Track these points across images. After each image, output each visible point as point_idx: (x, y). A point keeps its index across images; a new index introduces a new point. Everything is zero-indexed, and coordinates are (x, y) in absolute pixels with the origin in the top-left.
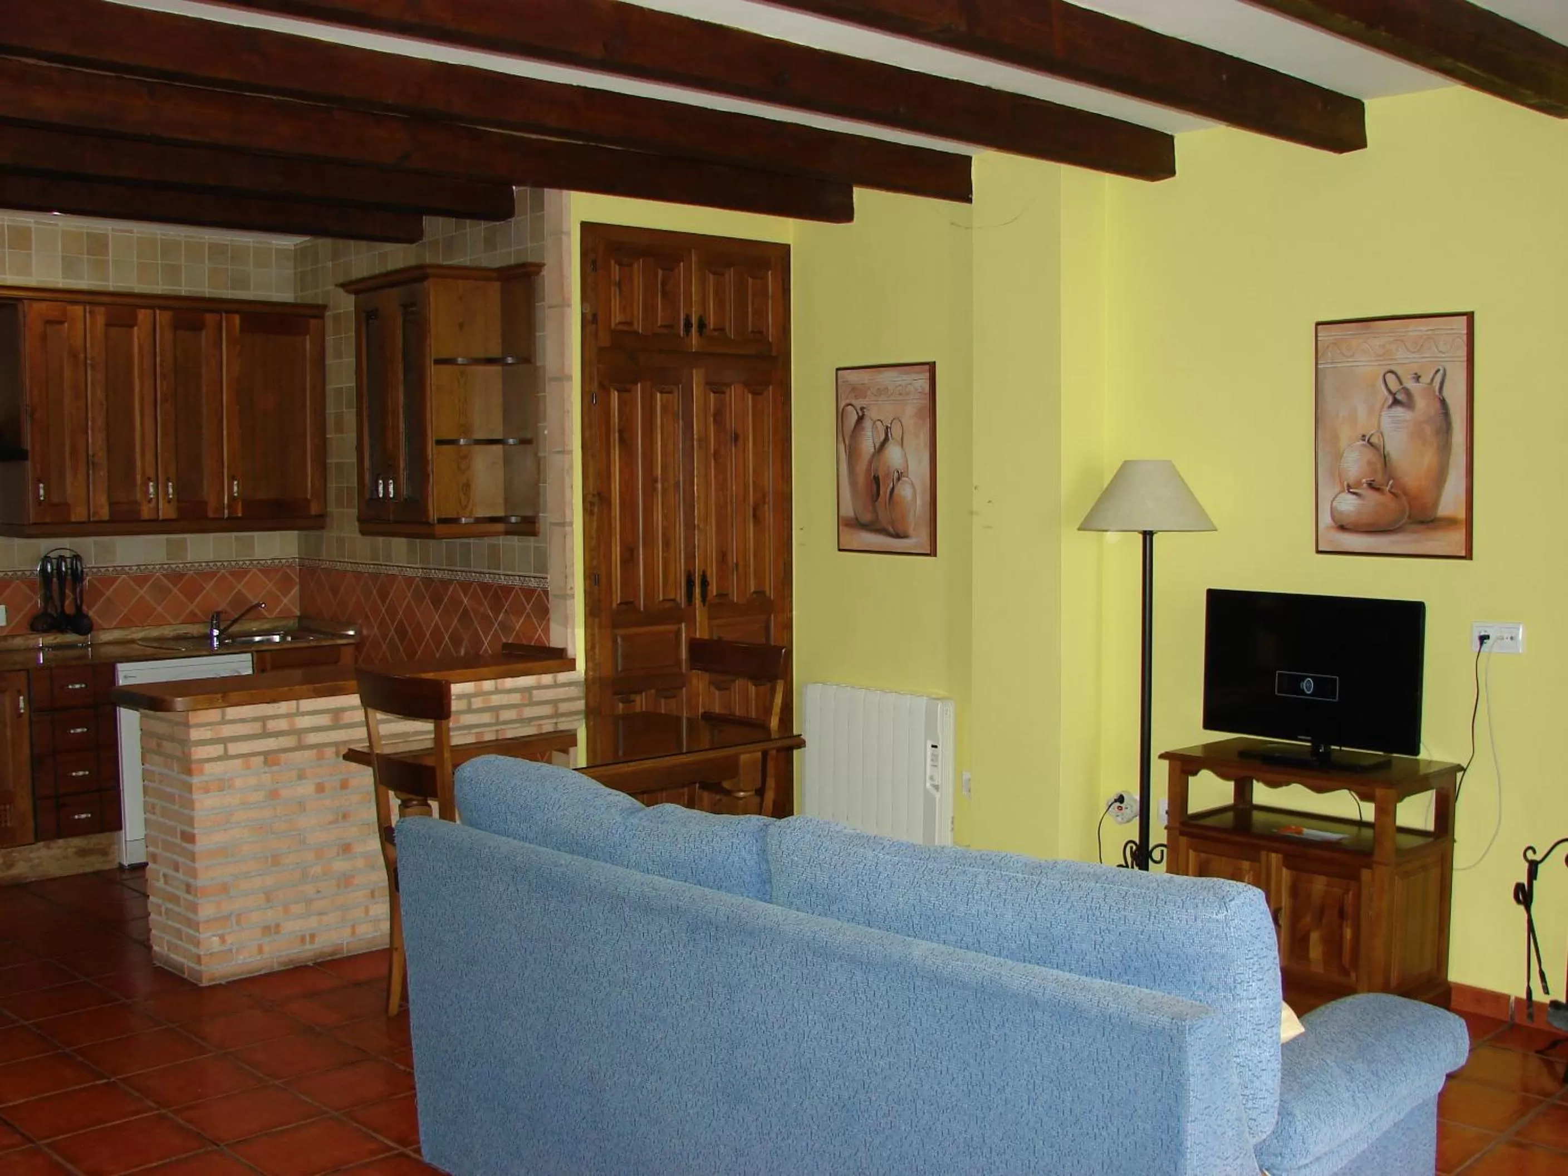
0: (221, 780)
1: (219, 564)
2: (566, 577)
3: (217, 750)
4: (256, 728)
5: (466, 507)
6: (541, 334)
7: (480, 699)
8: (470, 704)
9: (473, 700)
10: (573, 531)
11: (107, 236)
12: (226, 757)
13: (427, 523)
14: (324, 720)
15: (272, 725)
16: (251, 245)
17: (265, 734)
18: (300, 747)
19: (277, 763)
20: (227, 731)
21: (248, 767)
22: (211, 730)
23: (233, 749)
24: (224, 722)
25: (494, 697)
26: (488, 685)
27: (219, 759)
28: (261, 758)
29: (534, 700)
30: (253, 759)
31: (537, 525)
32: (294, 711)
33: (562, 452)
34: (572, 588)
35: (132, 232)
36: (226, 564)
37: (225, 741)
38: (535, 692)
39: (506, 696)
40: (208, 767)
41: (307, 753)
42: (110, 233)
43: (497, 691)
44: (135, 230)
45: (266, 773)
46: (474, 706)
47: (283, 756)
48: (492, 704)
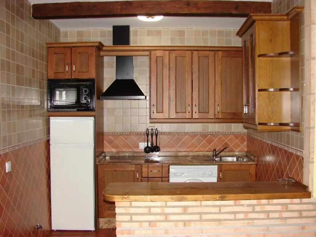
0: (130, 230)
1: (219, 133)
2: (310, 153)
3: (128, 218)
4: (146, 210)
5: (272, 118)
6: (303, 40)
7: (259, 207)
8: (254, 209)
9: (256, 207)
10: (314, 132)
11: (184, 31)
12: (131, 221)
13: (255, 125)
14: (179, 210)
15: (153, 210)
16: (232, 30)
17: (150, 214)
18: (166, 220)
19: (155, 226)
20: (132, 210)
21: (141, 226)
22: (125, 209)
23: (135, 218)
24: (131, 206)
25: (267, 207)
26: (264, 201)
27: (128, 221)
28: (148, 223)
29: (289, 209)
30: (144, 223)
31: (300, 127)
32: (164, 205)
33: (310, 94)
34: (312, 158)
35: (192, 29)
36: (222, 133)
37: (131, 215)
38: (289, 206)
39: (273, 206)
40: (123, 224)
41: (169, 223)
42: (185, 30)
43: (269, 204)
44: (193, 28)
45: (150, 229)
46: (256, 210)
47: (158, 224)
48: (266, 210)
